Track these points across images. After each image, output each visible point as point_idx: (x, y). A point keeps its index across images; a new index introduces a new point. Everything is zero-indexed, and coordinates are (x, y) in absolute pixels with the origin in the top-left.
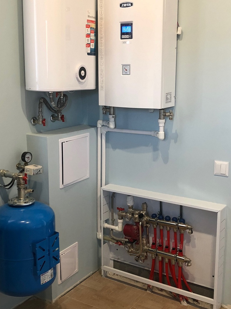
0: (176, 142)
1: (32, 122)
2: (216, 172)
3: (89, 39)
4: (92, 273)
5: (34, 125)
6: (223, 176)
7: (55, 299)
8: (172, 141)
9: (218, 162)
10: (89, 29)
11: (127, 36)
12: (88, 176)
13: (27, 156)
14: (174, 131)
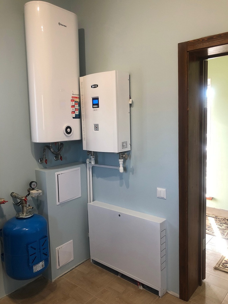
0: (133, 174)
1: (40, 162)
2: (158, 196)
3: (74, 108)
4: (85, 260)
5: (41, 163)
6: (163, 198)
7: (55, 279)
8: (131, 173)
9: (159, 189)
10: (74, 102)
11: (96, 106)
12: (80, 196)
13: (33, 184)
14: (131, 167)
